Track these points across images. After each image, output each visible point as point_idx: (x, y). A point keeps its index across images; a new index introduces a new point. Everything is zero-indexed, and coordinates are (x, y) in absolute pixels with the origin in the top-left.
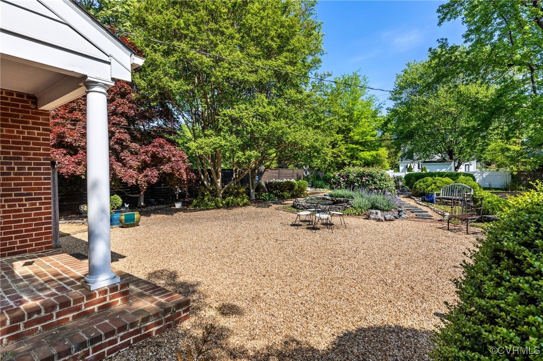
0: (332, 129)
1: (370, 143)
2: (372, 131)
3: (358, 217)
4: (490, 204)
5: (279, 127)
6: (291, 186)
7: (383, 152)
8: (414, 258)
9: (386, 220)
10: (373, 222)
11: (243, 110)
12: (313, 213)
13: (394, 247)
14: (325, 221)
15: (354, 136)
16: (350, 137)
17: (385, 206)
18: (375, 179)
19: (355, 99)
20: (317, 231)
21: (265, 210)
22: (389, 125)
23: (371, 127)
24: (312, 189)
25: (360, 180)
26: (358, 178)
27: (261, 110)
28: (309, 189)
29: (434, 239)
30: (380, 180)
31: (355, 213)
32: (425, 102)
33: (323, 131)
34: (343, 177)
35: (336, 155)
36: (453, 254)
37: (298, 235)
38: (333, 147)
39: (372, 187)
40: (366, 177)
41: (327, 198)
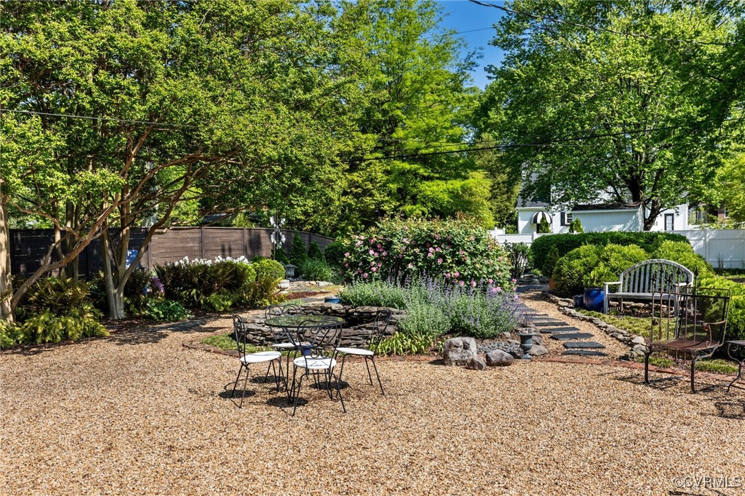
0: (344, 113)
1: (448, 159)
2: (451, 128)
3: (416, 357)
4: (740, 311)
5: (180, 95)
6: (235, 277)
7: (479, 182)
8: (569, 475)
9: (489, 363)
10: (457, 370)
11: (62, 38)
12: (289, 354)
13: (514, 443)
14: (322, 378)
15: (406, 138)
16: (396, 142)
17: (487, 325)
18: (461, 253)
19: (407, 39)
20: (299, 409)
21: (147, 351)
22: (491, 114)
23: (450, 116)
24: (295, 284)
25: (422, 255)
26: (417, 250)
27: (122, 39)
28: (286, 284)
29: (615, 412)
30: (473, 255)
31: (410, 349)
32: (577, 53)
33: (319, 117)
34: (374, 247)
35: (359, 190)
36: (666, 453)
37: (240, 426)
38: (353, 168)
39: (452, 273)
40: (436, 246)
41: (333, 308)
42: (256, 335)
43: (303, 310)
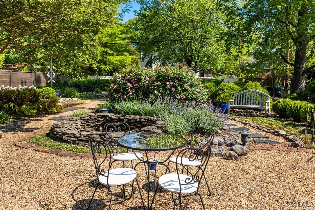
18: (185, 85)
25: (162, 86)
26: (159, 83)
30: (190, 86)
34: (129, 81)
39: (181, 96)
40: (170, 81)
41: (110, 116)
42: (70, 137)
43: (89, 117)
